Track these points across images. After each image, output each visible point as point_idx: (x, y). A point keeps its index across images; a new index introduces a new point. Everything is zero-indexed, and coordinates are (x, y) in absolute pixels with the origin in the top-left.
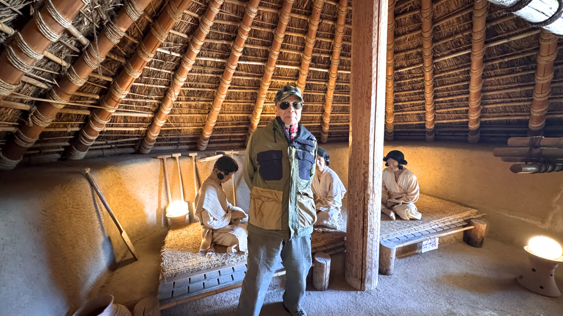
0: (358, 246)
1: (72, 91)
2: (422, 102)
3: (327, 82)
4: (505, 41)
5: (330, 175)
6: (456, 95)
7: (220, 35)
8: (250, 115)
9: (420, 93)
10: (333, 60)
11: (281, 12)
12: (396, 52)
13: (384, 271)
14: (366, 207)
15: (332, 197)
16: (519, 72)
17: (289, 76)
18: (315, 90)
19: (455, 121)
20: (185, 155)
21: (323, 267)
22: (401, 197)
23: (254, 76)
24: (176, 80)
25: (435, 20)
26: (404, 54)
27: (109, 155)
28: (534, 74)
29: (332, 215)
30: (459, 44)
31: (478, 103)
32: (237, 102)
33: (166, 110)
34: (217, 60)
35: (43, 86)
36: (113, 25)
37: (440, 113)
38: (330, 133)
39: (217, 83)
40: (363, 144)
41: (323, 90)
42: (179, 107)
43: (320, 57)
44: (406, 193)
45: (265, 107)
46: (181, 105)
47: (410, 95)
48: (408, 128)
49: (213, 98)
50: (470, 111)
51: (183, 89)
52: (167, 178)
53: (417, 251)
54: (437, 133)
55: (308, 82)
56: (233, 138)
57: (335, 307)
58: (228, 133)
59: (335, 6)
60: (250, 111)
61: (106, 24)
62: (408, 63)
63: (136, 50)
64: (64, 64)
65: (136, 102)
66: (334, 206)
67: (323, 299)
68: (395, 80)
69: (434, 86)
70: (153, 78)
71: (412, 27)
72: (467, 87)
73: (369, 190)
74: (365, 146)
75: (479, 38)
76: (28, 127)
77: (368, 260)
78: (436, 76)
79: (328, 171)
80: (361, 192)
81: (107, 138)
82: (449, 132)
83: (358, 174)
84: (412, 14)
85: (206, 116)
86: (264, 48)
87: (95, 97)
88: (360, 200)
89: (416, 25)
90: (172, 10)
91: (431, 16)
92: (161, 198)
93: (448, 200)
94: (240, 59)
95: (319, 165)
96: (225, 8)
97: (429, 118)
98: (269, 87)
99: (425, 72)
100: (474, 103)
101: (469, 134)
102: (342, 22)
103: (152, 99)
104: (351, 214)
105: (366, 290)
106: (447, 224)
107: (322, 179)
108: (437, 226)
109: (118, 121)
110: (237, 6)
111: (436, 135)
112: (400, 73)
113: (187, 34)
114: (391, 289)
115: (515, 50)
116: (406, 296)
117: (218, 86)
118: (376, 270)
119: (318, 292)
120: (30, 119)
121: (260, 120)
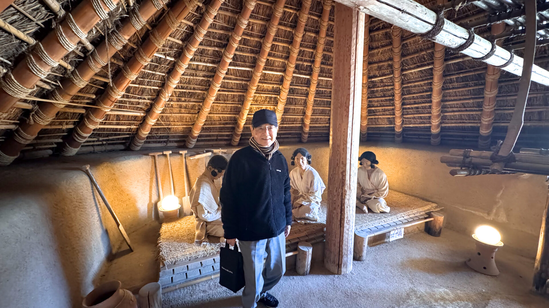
0: (336, 236)
1: (74, 92)
2: (391, 108)
3: (309, 87)
4: (461, 60)
5: (311, 173)
6: (420, 103)
7: (213, 42)
8: (238, 116)
9: (390, 100)
10: (315, 68)
11: (269, 24)
12: (370, 63)
13: (357, 258)
14: (343, 201)
15: (313, 193)
16: (472, 86)
17: (274, 81)
18: (297, 94)
19: (420, 125)
20: (175, 153)
21: (306, 255)
22: (373, 193)
23: (242, 80)
24: (169, 82)
25: (403, 37)
26: (377, 65)
27: (99, 151)
28: (483, 89)
29: (313, 209)
30: (423, 60)
31: (439, 111)
32: (225, 104)
33: (158, 110)
34: (208, 65)
35: (47, 87)
36: (117, 34)
37: (408, 118)
38: (310, 134)
39: (207, 86)
40: (342, 147)
41: (305, 94)
42: (170, 107)
43: (302, 65)
44: (377, 189)
45: (251, 108)
46: (172, 105)
47: (382, 101)
48: (380, 130)
49: (203, 100)
50: (432, 117)
51: (175, 90)
52: (159, 174)
53: (386, 240)
54: (405, 135)
55: (291, 87)
56: (220, 137)
57: (316, 289)
58: (215, 132)
59: (318, 20)
60: (236, 112)
61: (111, 32)
62: (380, 73)
63: (134, 54)
64: (69, 67)
65: (130, 102)
66: (314, 201)
67: (305, 282)
68: (369, 88)
69: (403, 94)
70: (148, 80)
71: (384, 42)
72: (430, 96)
73: (346, 186)
74: (344, 148)
75: (439, 56)
76: (29, 125)
77: (344, 247)
78: (404, 86)
79: (310, 169)
80: (339, 188)
81: (99, 135)
82: (415, 135)
83: (337, 173)
84: (384, 31)
85: (195, 116)
86: (253, 55)
87: (91, 97)
88: (338, 195)
89: (388, 41)
90: (171, 20)
91: (401, 34)
92: (152, 193)
93: (412, 196)
94: (230, 64)
95: (302, 164)
96: (218, 18)
97: (398, 122)
98: (256, 91)
99: (395, 82)
100: (435, 111)
101: (431, 137)
102: (323, 34)
103: (145, 99)
104: (331, 207)
105: (342, 273)
106: (411, 216)
107: (304, 176)
108: (402, 218)
109: (111, 119)
110: (230, 17)
111: (403, 137)
112: (373, 82)
113: (182, 40)
114: (364, 272)
115: (468, 68)
116: (375, 278)
117: (209, 88)
118: (351, 256)
119: (301, 277)
120: (31, 117)
121: (246, 121)
